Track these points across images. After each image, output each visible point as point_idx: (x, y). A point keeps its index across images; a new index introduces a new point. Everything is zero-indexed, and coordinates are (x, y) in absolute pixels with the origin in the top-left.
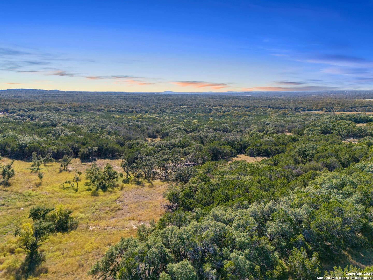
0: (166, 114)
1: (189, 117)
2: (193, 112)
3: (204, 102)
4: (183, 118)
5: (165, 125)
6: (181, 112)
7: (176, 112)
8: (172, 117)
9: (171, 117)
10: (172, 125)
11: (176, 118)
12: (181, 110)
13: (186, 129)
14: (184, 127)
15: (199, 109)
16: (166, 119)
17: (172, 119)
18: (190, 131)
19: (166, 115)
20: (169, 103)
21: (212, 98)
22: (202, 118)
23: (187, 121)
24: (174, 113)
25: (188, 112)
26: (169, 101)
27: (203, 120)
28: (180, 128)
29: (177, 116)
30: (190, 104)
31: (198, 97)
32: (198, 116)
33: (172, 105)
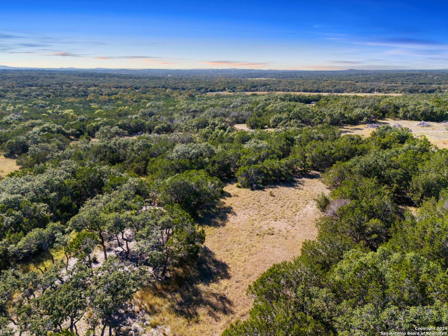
0: (7, 101)
1: (53, 105)
2: (58, 96)
3: (69, 82)
4: (43, 107)
5: (11, 123)
6: (35, 97)
7: (26, 96)
8: (20, 106)
9: (18, 106)
10: (27, 123)
11: (29, 107)
12: (34, 93)
13: (63, 129)
14: (57, 126)
15: (66, 92)
16: (8, 109)
17: (21, 108)
18: (72, 132)
19: (8, 103)
20: (8, 83)
21: (79, 76)
22: (78, 105)
23: (53, 112)
24: (22, 99)
25: (49, 96)
26: (8, 80)
27: (81, 110)
28: (49, 128)
29: (30, 103)
30: (46, 84)
31: (55, 74)
32: (69, 102)
33: (15, 85)
